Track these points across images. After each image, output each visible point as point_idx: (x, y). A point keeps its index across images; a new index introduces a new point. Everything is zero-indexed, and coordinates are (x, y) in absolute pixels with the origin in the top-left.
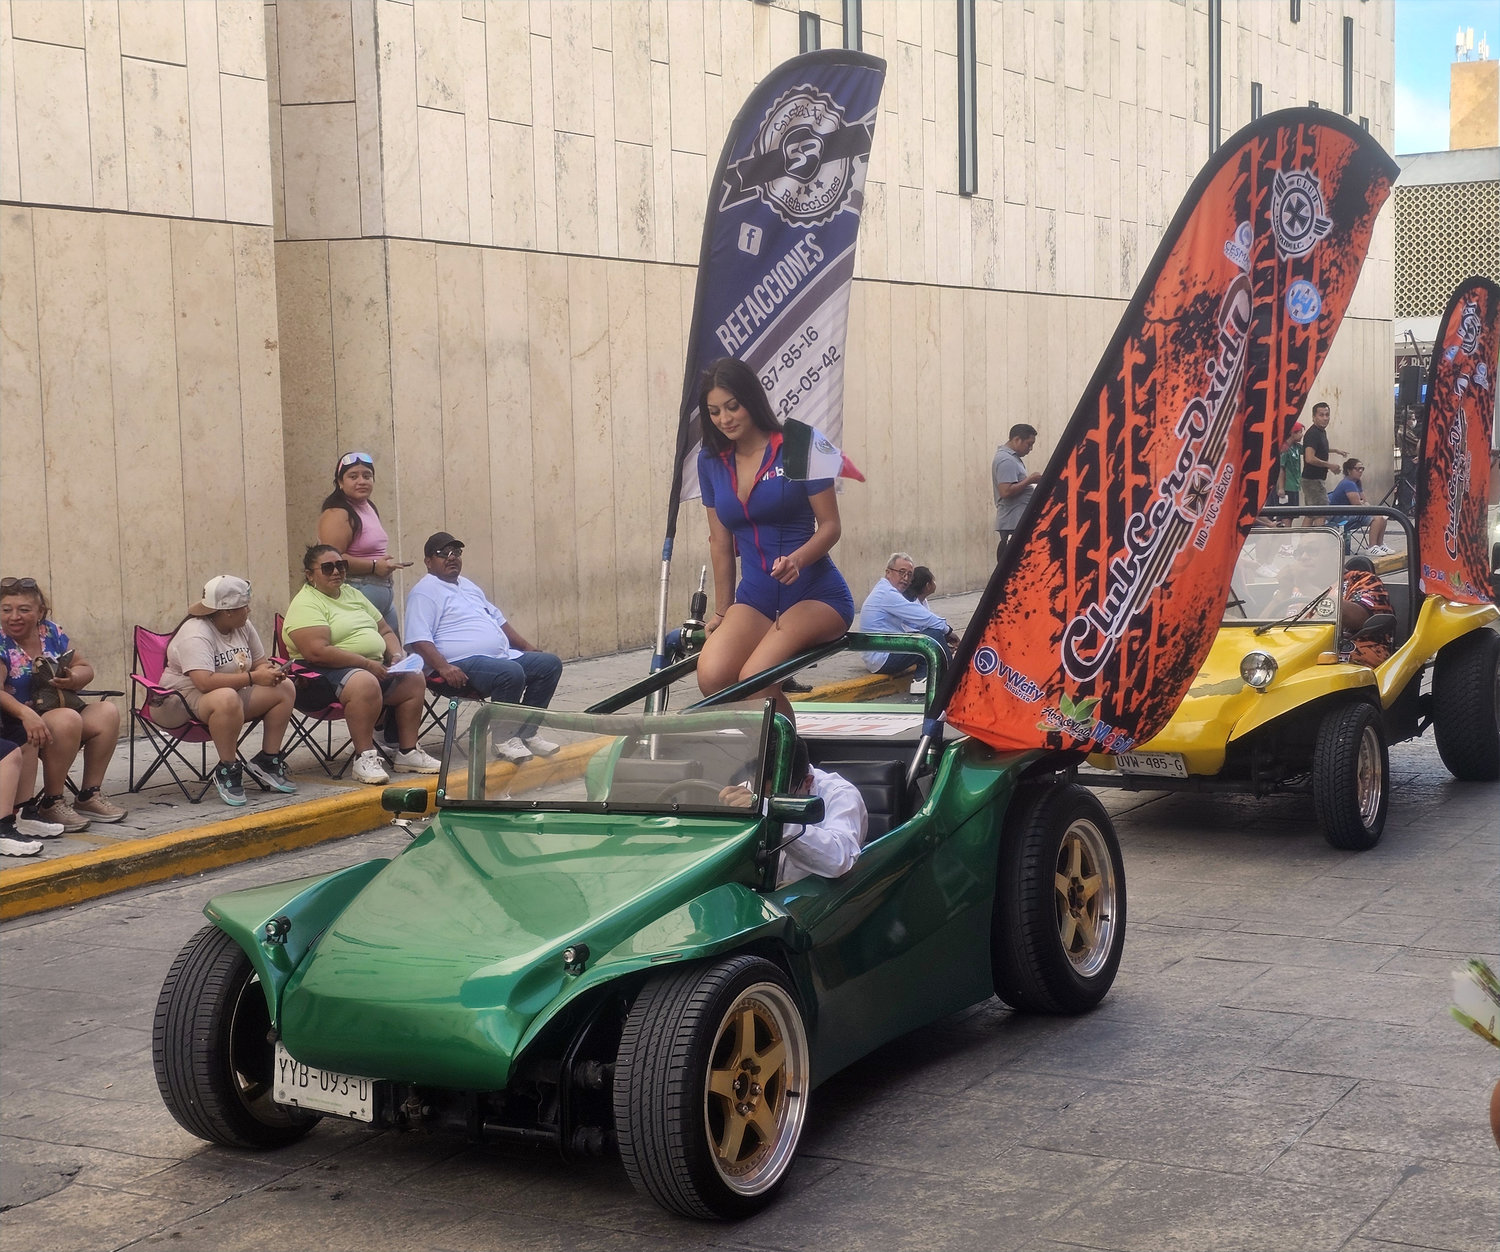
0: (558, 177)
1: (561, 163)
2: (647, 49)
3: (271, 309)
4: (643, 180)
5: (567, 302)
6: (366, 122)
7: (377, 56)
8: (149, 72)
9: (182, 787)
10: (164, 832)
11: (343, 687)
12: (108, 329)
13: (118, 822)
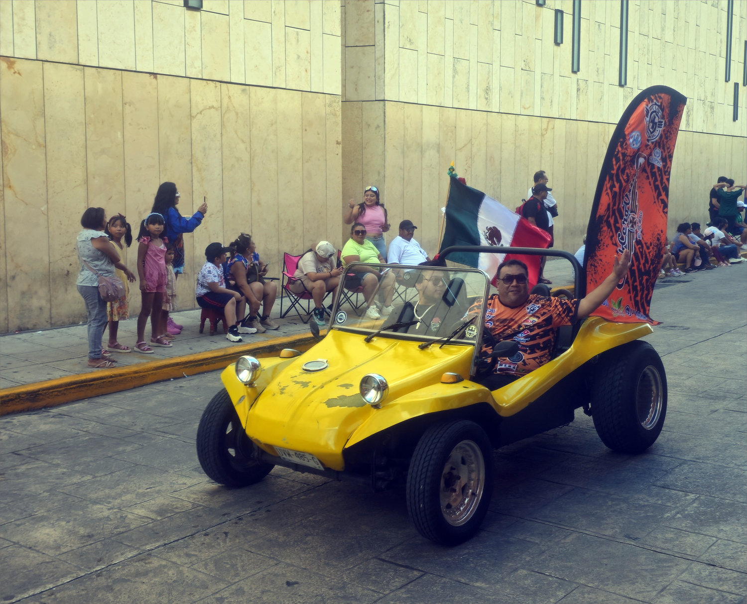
0: (454, 77)
1: (455, 71)
2: (492, 24)
3: (339, 129)
4: (488, 78)
5: (455, 127)
6: (378, 54)
7: (384, 27)
8: (295, 33)
9: (300, 317)
10: (293, 334)
11: (364, 280)
12: (277, 135)
13: (276, 329)
